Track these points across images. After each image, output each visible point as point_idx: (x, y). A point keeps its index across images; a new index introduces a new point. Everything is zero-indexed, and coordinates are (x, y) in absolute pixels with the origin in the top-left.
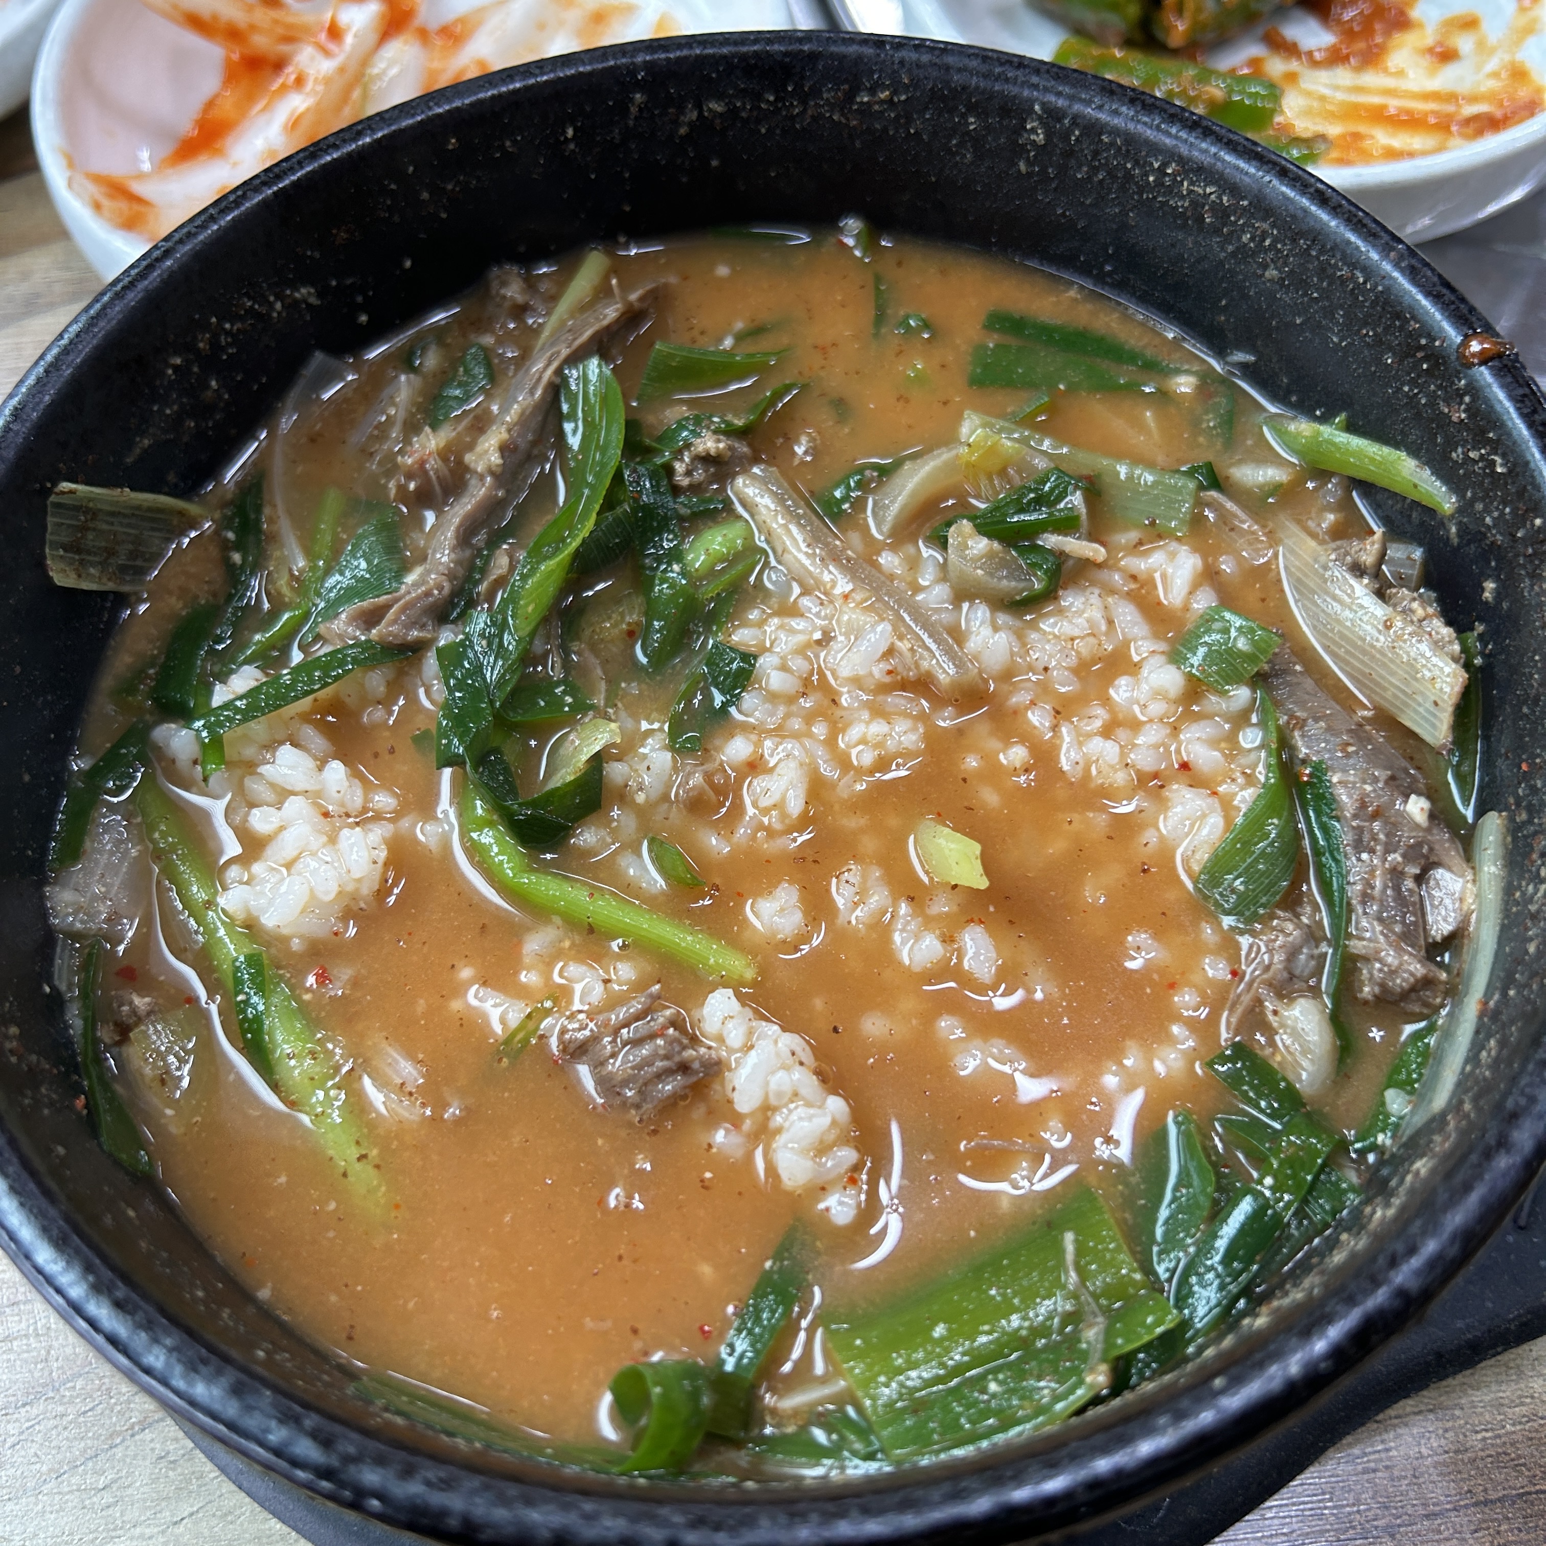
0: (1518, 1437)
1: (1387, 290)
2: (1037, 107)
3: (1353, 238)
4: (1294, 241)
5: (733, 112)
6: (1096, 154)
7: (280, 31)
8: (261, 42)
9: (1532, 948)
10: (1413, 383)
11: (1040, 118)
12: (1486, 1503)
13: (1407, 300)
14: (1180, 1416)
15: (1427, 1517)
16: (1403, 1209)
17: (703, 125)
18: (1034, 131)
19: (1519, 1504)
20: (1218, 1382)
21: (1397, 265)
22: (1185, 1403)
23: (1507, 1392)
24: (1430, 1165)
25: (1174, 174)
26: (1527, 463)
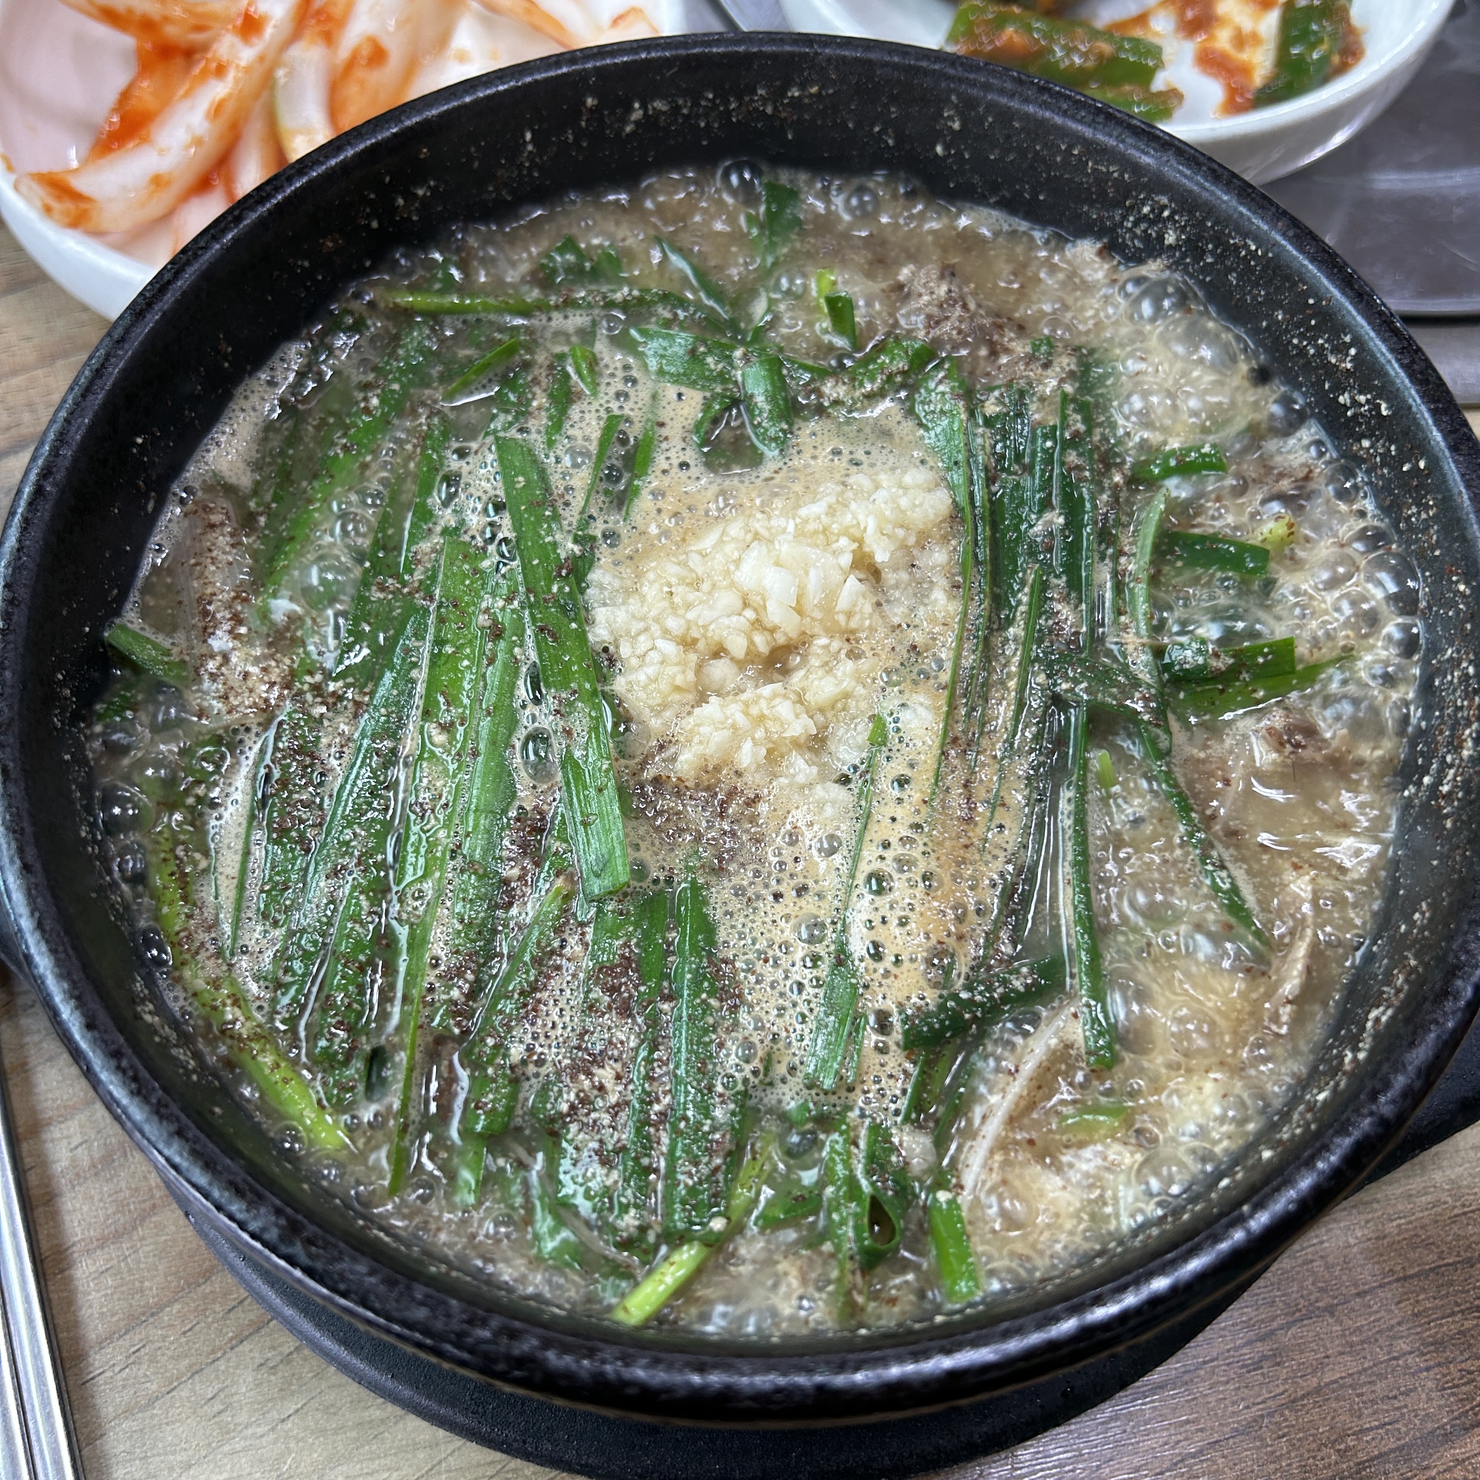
0: (1426, 1221)
1: (1277, 256)
2: (954, 98)
3: (1243, 210)
4: (1191, 212)
5: (676, 109)
6: (1008, 137)
7: (193, 21)
8: (172, 32)
9: (1449, 824)
10: (1302, 337)
11: (956, 107)
12: (1405, 1278)
13: (1295, 265)
14: (1216, 1239)
15: (1358, 1295)
16: (1372, 1052)
17: (649, 122)
18: (951, 118)
19: (1432, 1276)
20: (1246, 1208)
21: (1284, 235)
22: (1217, 1228)
23: (1416, 1184)
24: (1390, 1012)
25: (1080, 156)
26: (1410, 407)
